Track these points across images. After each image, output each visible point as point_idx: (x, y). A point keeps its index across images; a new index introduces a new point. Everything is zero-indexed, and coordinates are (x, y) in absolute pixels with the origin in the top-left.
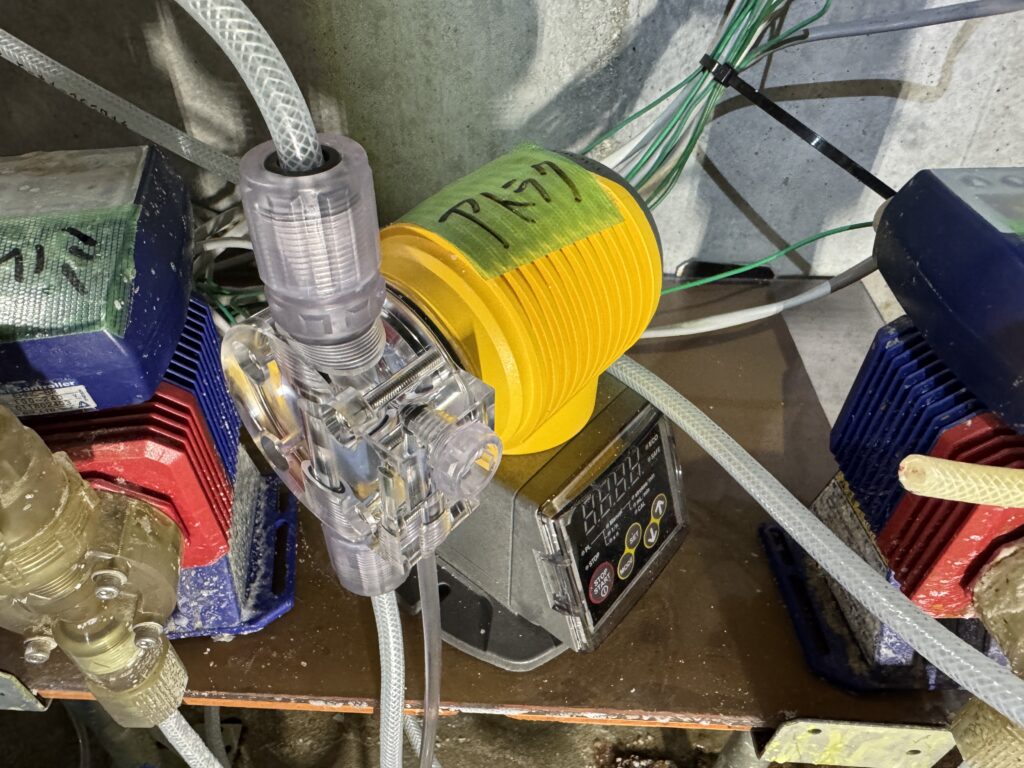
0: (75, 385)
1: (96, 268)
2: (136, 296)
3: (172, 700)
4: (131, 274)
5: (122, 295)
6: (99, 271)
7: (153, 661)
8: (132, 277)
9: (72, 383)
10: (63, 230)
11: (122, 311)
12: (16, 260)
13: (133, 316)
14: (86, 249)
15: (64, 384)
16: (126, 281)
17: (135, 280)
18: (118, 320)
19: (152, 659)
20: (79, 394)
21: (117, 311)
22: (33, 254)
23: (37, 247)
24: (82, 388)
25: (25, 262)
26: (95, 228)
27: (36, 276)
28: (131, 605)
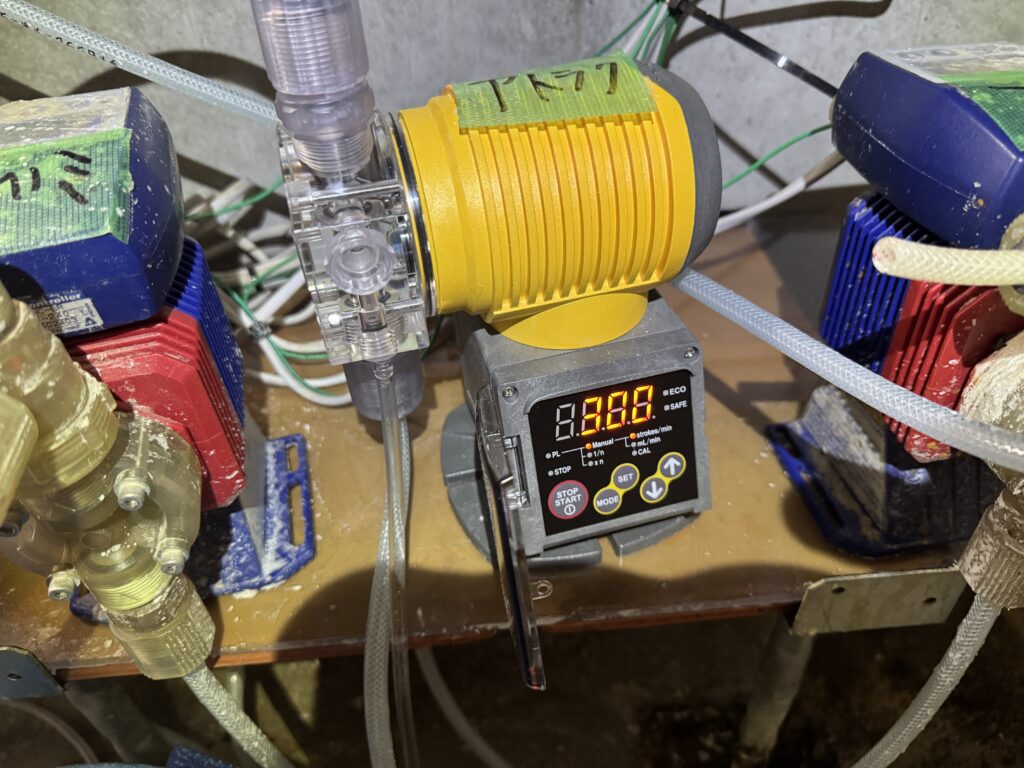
0: (82, 298)
1: (95, 181)
2: (135, 206)
3: (202, 645)
4: (130, 185)
5: (122, 203)
6: (97, 183)
7: (179, 601)
8: (131, 188)
9: (78, 296)
10: (56, 153)
11: (124, 218)
12: (12, 181)
13: (135, 225)
14: (81, 166)
15: (70, 298)
16: (125, 191)
17: (134, 191)
18: (121, 225)
19: (179, 597)
20: (85, 309)
21: (119, 218)
22: (28, 175)
23: (31, 169)
24: (88, 301)
25: (21, 183)
26: (90, 149)
27: (34, 192)
28: (153, 533)
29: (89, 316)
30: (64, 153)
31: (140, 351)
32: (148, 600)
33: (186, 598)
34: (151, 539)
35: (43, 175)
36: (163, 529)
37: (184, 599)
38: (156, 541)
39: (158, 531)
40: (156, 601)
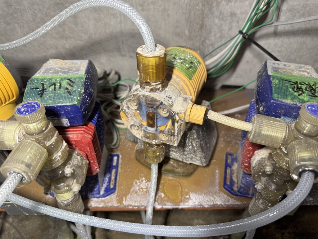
2: (83, 97)
4: (83, 91)
5: (80, 96)
6: (75, 90)
10: (66, 79)
11: (80, 100)
12: (55, 86)
14: (72, 84)
15: (64, 118)
16: (81, 92)
18: (79, 102)
20: (66, 121)
21: (78, 100)
23: (60, 83)
24: (67, 119)
25: (57, 86)
26: (75, 79)
27: (59, 90)
28: (72, 181)
29: (67, 123)
30: (68, 79)
31: (78, 133)
32: (68, 198)
33: (78, 199)
34: (72, 183)
35: (62, 85)
36: (75, 181)
37: (77, 200)
38: (73, 184)
39: (74, 181)
40: (70, 199)
